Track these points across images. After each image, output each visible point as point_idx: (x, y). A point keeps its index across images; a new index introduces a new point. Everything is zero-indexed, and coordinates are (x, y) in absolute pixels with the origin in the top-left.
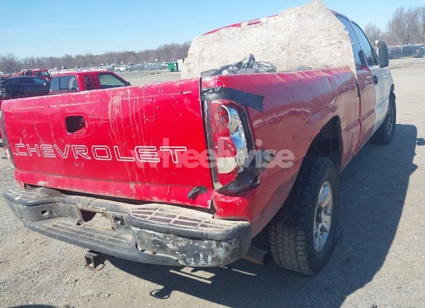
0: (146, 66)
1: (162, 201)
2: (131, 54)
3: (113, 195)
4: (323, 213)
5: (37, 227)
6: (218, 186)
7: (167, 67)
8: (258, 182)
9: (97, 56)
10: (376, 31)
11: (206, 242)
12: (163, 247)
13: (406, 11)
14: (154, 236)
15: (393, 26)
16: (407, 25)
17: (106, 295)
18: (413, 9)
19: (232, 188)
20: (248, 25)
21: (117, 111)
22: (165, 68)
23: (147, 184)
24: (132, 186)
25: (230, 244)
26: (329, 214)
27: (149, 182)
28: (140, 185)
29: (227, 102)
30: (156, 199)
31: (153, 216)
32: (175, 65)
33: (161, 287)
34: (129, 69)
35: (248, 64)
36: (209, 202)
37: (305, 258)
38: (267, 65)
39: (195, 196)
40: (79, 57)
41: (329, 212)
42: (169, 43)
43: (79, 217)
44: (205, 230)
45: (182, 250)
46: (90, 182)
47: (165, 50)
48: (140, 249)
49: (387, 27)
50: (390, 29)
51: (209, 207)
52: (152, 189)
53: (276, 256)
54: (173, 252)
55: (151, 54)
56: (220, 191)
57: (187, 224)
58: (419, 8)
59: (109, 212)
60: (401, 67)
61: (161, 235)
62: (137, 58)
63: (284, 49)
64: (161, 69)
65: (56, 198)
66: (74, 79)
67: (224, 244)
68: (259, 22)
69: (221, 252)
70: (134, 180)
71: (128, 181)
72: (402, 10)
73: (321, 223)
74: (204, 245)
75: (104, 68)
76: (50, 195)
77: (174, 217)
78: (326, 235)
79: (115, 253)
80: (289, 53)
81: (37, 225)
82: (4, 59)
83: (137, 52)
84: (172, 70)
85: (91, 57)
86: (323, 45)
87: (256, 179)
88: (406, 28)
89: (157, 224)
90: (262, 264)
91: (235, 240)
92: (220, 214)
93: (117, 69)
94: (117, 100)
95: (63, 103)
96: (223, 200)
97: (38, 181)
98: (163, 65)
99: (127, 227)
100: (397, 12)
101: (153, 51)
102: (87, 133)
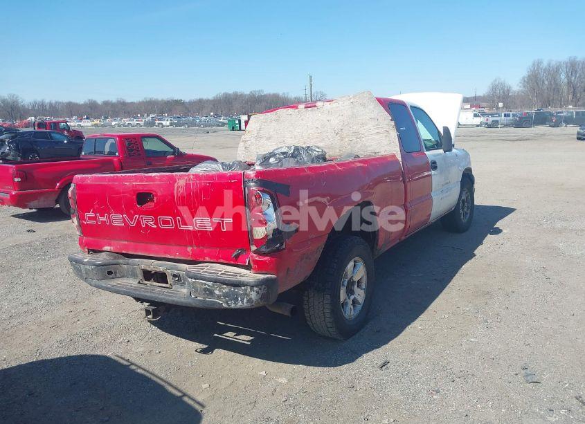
0: (198, 121)
1: (212, 261)
2: (178, 103)
3: (172, 257)
4: (356, 286)
5: (103, 285)
6: (253, 248)
7: (226, 124)
8: (284, 246)
9: (132, 103)
10: (506, 89)
11: (243, 288)
12: (211, 293)
13: (545, 64)
14: (205, 284)
15: (528, 83)
16: (546, 82)
17: (157, 352)
18: (553, 63)
19: (263, 249)
20: (305, 108)
21: (181, 191)
22: (223, 125)
23: (201, 248)
24: (189, 249)
25: (260, 289)
26: (364, 289)
27: (203, 245)
28: (195, 248)
29: (261, 189)
30: (207, 259)
31: (205, 270)
32: (237, 122)
33: (205, 346)
34: (175, 124)
35: (292, 154)
36: (247, 260)
37: (331, 320)
38: (317, 150)
39: (237, 257)
40: (106, 103)
41: (364, 287)
42: (231, 92)
43: (141, 277)
44: (242, 279)
45: (225, 295)
46: (154, 247)
47: (225, 101)
48: (193, 296)
49: (521, 85)
50: (524, 87)
51: (247, 264)
52: (205, 251)
53: (308, 319)
54: (219, 297)
55: (206, 105)
56: (255, 252)
57: (229, 275)
58: (560, 62)
59: (169, 271)
60: (529, 139)
61: (210, 284)
62: (186, 108)
63: (337, 134)
64: (218, 126)
65: (121, 261)
66: (113, 141)
67: (255, 289)
68: (315, 106)
69: (253, 295)
70: (191, 244)
71: (186, 246)
72: (539, 63)
73: (353, 294)
74: (241, 291)
75: (142, 121)
76: (115, 258)
77: (221, 271)
78: (359, 307)
79: (174, 301)
80: (342, 139)
81: (103, 283)
82: (4, 101)
83: (187, 101)
84: (233, 129)
85: (123, 104)
86: (373, 132)
87: (282, 244)
88: (545, 87)
89: (208, 275)
90: (289, 315)
91: (263, 287)
92: (254, 269)
93: (159, 124)
94: (182, 182)
95: (136, 181)
96: (257, 259)
97: (104, 246)
98: (221, 120)
99: (183, 283)
100: (534, 64)
101: (208, 101)
102: (155, 206)
